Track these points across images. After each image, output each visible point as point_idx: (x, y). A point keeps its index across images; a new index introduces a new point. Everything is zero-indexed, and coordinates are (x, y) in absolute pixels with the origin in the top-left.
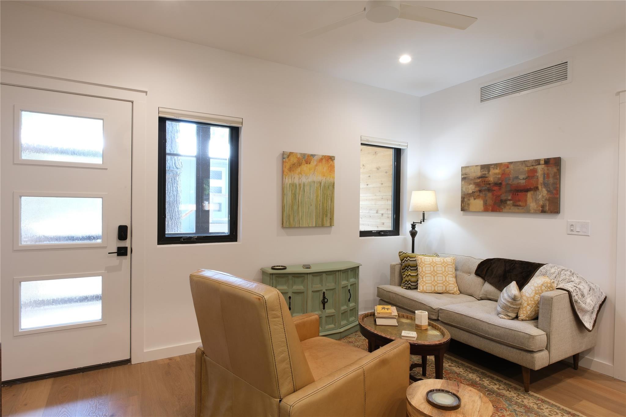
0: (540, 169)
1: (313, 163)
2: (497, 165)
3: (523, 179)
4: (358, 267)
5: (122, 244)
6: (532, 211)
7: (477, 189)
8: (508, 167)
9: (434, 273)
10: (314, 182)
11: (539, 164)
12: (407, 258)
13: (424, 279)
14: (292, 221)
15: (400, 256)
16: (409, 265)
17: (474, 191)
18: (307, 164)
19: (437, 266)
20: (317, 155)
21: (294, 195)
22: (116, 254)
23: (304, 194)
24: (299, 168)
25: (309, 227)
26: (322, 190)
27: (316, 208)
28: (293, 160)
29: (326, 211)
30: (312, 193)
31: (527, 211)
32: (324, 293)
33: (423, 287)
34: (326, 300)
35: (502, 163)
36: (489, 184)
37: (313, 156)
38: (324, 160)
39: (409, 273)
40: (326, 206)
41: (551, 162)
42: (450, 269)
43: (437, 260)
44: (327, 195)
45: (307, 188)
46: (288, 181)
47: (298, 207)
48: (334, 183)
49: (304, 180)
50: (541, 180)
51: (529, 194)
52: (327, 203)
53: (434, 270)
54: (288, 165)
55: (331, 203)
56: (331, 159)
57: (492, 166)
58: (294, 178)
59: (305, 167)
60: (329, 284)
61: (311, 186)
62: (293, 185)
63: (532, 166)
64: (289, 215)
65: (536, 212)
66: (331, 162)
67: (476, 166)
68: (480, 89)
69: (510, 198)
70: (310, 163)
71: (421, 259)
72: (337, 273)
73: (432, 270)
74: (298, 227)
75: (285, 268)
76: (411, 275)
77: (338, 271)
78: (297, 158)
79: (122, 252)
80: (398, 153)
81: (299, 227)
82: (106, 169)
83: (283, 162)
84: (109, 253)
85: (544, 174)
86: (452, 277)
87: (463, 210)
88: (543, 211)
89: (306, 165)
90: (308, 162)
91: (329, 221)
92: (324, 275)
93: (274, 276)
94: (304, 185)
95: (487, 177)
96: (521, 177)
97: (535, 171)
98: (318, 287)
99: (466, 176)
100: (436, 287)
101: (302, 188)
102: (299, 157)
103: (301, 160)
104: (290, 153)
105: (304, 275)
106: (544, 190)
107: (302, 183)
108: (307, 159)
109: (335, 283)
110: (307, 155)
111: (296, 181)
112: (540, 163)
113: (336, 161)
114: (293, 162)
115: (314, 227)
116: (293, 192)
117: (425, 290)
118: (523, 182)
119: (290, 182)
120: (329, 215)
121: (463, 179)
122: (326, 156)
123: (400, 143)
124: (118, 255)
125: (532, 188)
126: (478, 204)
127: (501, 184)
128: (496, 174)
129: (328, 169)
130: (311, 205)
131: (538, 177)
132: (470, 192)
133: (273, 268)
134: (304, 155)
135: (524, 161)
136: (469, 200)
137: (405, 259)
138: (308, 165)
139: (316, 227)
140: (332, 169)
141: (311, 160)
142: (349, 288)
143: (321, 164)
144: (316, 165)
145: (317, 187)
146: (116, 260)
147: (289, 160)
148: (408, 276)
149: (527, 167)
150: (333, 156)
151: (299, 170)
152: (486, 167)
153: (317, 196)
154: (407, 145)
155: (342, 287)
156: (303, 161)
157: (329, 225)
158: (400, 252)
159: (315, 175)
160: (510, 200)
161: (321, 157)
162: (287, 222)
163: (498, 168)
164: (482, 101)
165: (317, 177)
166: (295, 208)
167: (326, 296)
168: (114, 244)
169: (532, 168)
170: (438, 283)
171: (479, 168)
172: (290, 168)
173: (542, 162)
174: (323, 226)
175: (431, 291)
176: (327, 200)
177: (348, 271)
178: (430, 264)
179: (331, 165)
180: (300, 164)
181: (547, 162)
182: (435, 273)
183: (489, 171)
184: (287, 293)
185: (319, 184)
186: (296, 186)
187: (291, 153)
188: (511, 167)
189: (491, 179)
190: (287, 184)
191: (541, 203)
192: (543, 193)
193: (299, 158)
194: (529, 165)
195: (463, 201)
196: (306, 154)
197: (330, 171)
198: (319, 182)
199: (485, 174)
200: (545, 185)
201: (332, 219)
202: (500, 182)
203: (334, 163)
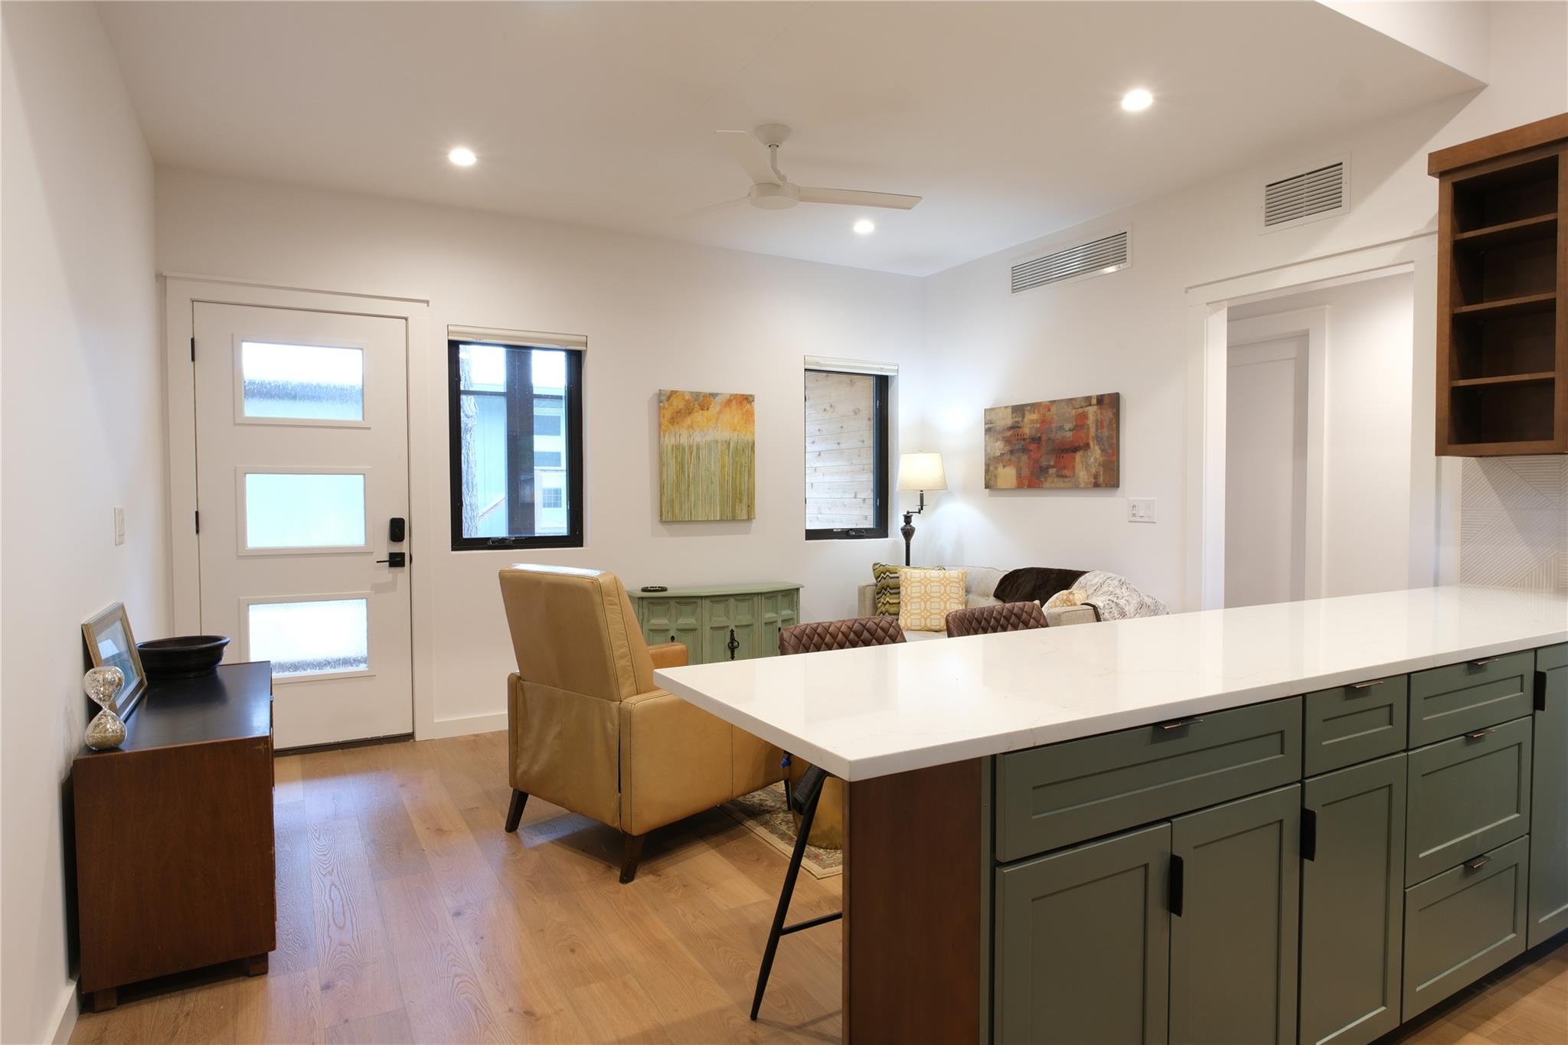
0: (1092, 411)
1: (715, 408)
2: (1034, 406)
3: (1070, 430)
4: (798, 589)
5: (397, 548)
6: (1082, 485)
7: (1008, 448)
8: (1049, 410)
9: (926, 597)
10: (717, 442)
11: (1090, 405)
12: (885, 574)
13: (909, 608)
14: (677, 511)
15: (874, 570)
16: (888, 586)
17: (1003, 452)
18: (702, 410)
19: (932, 584)
20: (721, 394)
21: (681, 467)
22: (388, 563)
23: (699, 464)
24: (688, 419)
25: (709, 521)
26: (731, 454)
27: (722, 487)
28: (678, 404)
29: (741, 493)
30: (713, 460)
31: (1076, 487)
32: (732, 631)
33: (906, 621)
34: (736, 644)
35: (1040, 403)
36: (1024, 439)
37: (713, 395)
38: (734, 402)
39: (888, 599)
40: (741, 484)
41: (1106, 401)
42: (954, 590)
43: (932, 575)
44: (741, 465)
45: (703, 453)
46: (669, 441)
47: (689, 486)
48: (754, 443)
49: (697, 438)
50: (1092, 430)
51: (1078, 456)
52: (740, 478)
53: (926, 592)
54: (668, 414)
55: (749, 478)
56: (748, 399)
57: (1028, 408)
58: (680, 435)
59: (699, 416)
60: (740, 616)
61: (710, 450)
62: (678, 448)
63: (1082, 407)
64: (673, 499)
65: (1086, 488)
66: (748, 406)
67: (1006, 407)
68: (1010, 269)
69: (1052, 463)
70: (708, 409)
71: (906, 573)
72: (756, 598)
73: (923, 592)
74: (688, 521)
75: (664, 589)
76: (890, 603)
77: (758, 594)
78: (683, 399)
79: (396, 561)
80: (882, 384)
81: (691, 521)
82: (369, 428)
83: (660, 409)
84: (378, 562)
85: (1097, 421)
86: (958, 603)
87: (987, 486)
88: (1096, 485)
89: (701, 412)
90: (704, 407)
91: (745, 511)
92: (732, 600)
93: (645, 603)
94: (698, 449)
95: (1020, 427)
96: (1068, 426)
97: (1083, 416)
98: (721, 620)
99: (990, 426)
100: (928, 620)
101: (694, 453)
102: (687, 398)
103: (692, 405)
104: (672, 391)
105: (695, 600)
106: (1097, 448)
107: (695, 445)
108: (702, 401)
109: (753, 616)
110: (701, 395)
111: (684, 441)
112: (1090, 403)
113: (757, 405)
114: (678, 407)
115: (717, 521)
116: (679, 460)
117: (909, 625)
118: (1069, 434)
119: (673, 441)
120: (745, 500)
121: (988, 431)
122: (737, 395)
123: (882, 366)
124: (391, 566)
125: (1081, 444)
126: (1008, 474)
127: (1040, 438)
128: (1032, 422)
129: (743, 418)
130: (712, 482)
131: (1088, 425)
132: (998, 453)
133: (645, 590)
134: (697, 395)
135: (1071, 399)
136: (996, 468)
137: (882, 575)
138: (705, 412)
139: (721, 520)
140: (749, 417)
141: (711, 404)
142: (779, 625)
143: (728, 409)
144: (720, 412)
145: (721, 451)
146: (387, 573)
147: (671, 405)
148: (885, 604)
149: (1075, 409)
150: (751, 395)
151: (688, 421)
152: (1019, 410)
153: (723, 467)
154: (898, 370)
155: (765, 624)
156: (696, 405)
157: (746, 517)
158: (875, 565)
159: (718, 430)
160: (1053, 467)
161: (728, 397)
162: (668, 512)
163: (1036, 412)
164: (1014, 290)
165: (722, 433)
166: (683, 487)
167: (735, 636)
168: (384, 548)
169: (1080, 410)
170: (932, 614)
171: (1009, 410)
172: (673, 418)
173: (1094, 401)
174: (734, 519)
175: (919, 628)
176: (741, 474)
177: (776, 596)
178: (919, 582)
179: (747, 411)
180: (689, 411)
181: (1100, 400)
182: (928, 597)
183: (1023, 417)
184: (668, 630)
185: (725, 446)
186: (684, 450)
187: (673, 393)
188: (1054, 409)
189: (1027, 431)
190: (667, 447)
191: (1093, 470)
192: (1096, 453)
193: (687, 401)
194: (1077, 407)
195: (987, 471)
196: (701, 393)
197: (746, 422)
198: (726, 441)
199: (1018, 422)
200: (1099, 439)
201: (750, 507)
202: (1039, 435)
203: (752, 408)
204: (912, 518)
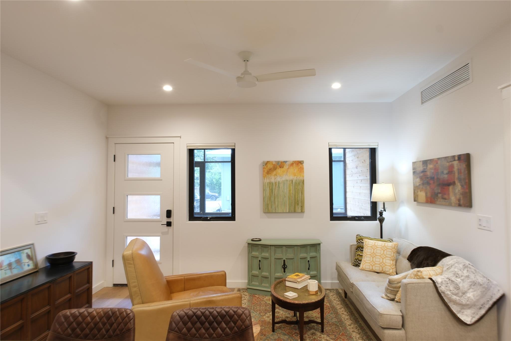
0: (456, 163)
1: (286, 167)
2: (431, 161)
3: (446, 174)
4: (319, 244)
5: (169, 220)
6: (453, 204)
7: (422, 182)
8: (437, 163)
9: (373, 255)
10: (287, 180)
11: (455, 160)
12: (360, 240)
13: (365, 259)
14: (270, 208)
15: (357, 238)
16: (360, 247)
17: (420, 184)
18: (280, 168)
19: (377, 249)
20: (288, 161)
21: (271, 190)
22: (166, 225)
23: (279, 189)
24: (275, 172)
25: (283, 213)
26: (293, 185)
27: (289, 199)
28: (270, 166)
29: (298, 201)
30: (285, 188)
31: (450, 205)
32: (284, 261)
33: (363, 265)
34: (286, 266)
35: (433, 159)
36: (428, 178)
37: (285, 162)
38: (294, 164)
39: (359, 253)
40: (298, 198)
41: (462, 158)
42: (388, 253)
43: (379, 244)
44: (298, 189)
45: (281, 185)
46: (267, 181)
47: (275, 198)
48: (304, 180)
49: (279, 179)
50: (456, 174)
51: (451, 188)
52: (298, 195)
53: (374, 252)
54: (266, 171)
55: (302, 195)
56: (300, 163)
57: (429, 162)
58: (271, 179)
59: (279, 171)
60: (290, 254)
61: (284, 184)
62: (270, 184)
63: (451, 162)
64: (268, 204)
65: (455, 206)
66: (301, 165)
67: (420, 161)
68: (420, 93)
69: (439, 191)
70: (283, 168)
71: (366, 242)
72: (295, 247)
73: (372, 252)
74: (274, 212)
75: (260, 240)
76: (359, 255)
77: (296, 246)
78: (272, 164)
79: (169, 224)
80: (373, 152)
81: (276, 212)
82: (162, 180)
83: (264, 168)
84: (162, 225)
85: (458, 169)
86: (390, 260)
87: (415, 201)
88: (460, 205)
89: (280, 169)
90: (281, 167)
91: (300, 208)
92: (284, 247)
93: (250, 245)
94: (279, 183)
95: (426, 172)
96: (445, 172)
97: (452, 167)
98: (279, 255)
99: (415, 170)
100: (374, 267)
101: (277, 185)
102: (274, 164)
103: (276, 166)
104: (267, 161)
105: (268, 246)
106: (459, 184)
107: (277, 182)
108: (281, 164)
109: (294, 255)
110: (280, 162)
111: (273, 180)
112: (455, 159)
113: (305, 165)
114: (270, 167)
115: (287, 212)
116: (271, 188)
117: (364, 268)
118: (446, 176)
119: (268, 181)
120: (300, 204)
121: (414, 173)
122: (296, 161)
123: (369, 144)
124: (167, 226)
125: (452, 182)
126: (422, 195)
127: (434, 177)
128: (431, 169)
129: (299, 170)
130: (285, 197)
131: (454, 171)
132: (418, 185)
133: (252, 240)
134: (278, 162)
135: (446, 157)
136: (418, 192)
137: (359, 241)
138: (282, 169)
139: (289, 212)
140: (301, 170)
141: (284, 165)
142: (309, 259)
143: (292, 167)
144: (288, 169)
145: (289, 184)
146: (166, 228)
147: (267, 167)
148: (358, 255)
149: (448, 162)
150: (302, 161)
151: (275, 173)
152: (425, 162)
153: (290, 190)
154: (378, 145)
155: (300, 258)
156: (278, 166)
157: (300, 211)
158: (357, 235)
159: (287, 176)
160: (440, 193)
161: (292, 162)
162: (266, 209)
163: (432, 164)
164: (422, 103)
165: (290, 177)
166: (272, 199)
167: (286, 262)
168: (165, 220)
169: (451, 163)
170: (376, 264)
171: (421, 163)
172: (268, 172)
173: (456, 158)
174: (295, 212)
175: (369, 270)
176: (298, 193)
177: (307, 247)
178: (371, 247)
179: (301, 167)
180: (275, 168)
181: (460, 157)
182: (374, 255)
183: (427, 166)
184: (258, 257)
185: (291, 182)
186: (273, 184)
187: (268, 162)
188: (439, 162)
189: (429, 174)
190: (266, 183)
191: (458, 197)
192: (458, 188)
193: (274, 165)
194: (449, 161)
195: (414, 193)
196: (280, 161)
197: (300, 172)
198: (291, 180)
199: (424, 169)
200: (460, 180)
201: (302, 207)
202: (433, 176)
203: (303, 166)
204: (383, 213)
